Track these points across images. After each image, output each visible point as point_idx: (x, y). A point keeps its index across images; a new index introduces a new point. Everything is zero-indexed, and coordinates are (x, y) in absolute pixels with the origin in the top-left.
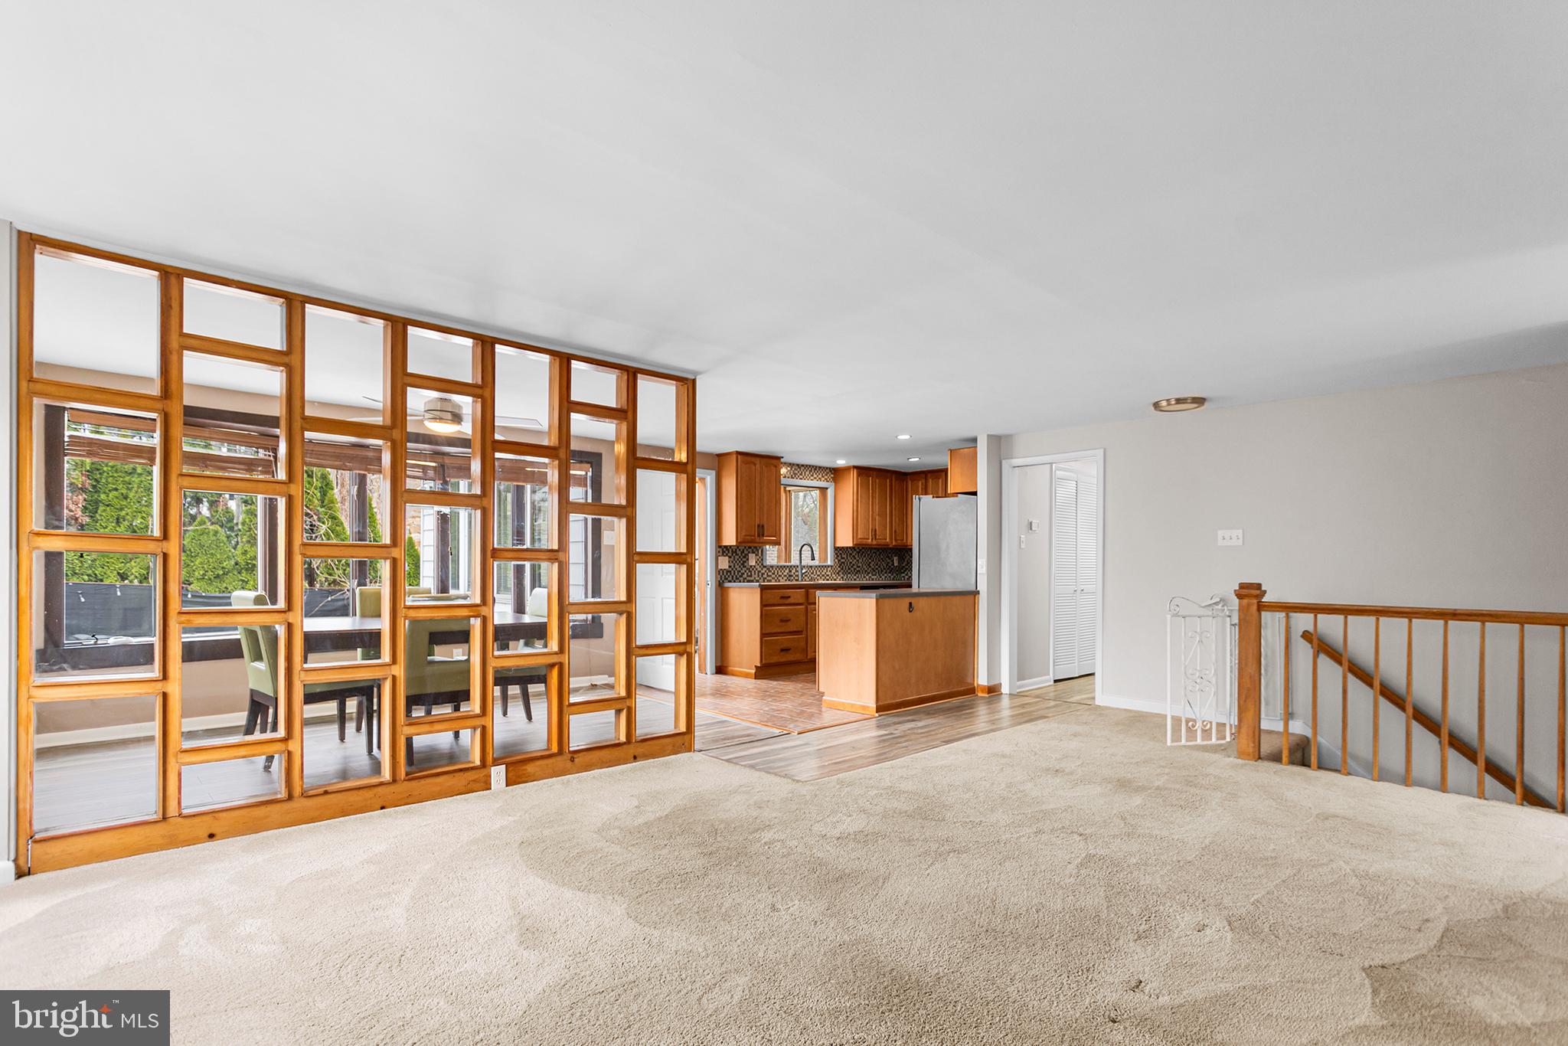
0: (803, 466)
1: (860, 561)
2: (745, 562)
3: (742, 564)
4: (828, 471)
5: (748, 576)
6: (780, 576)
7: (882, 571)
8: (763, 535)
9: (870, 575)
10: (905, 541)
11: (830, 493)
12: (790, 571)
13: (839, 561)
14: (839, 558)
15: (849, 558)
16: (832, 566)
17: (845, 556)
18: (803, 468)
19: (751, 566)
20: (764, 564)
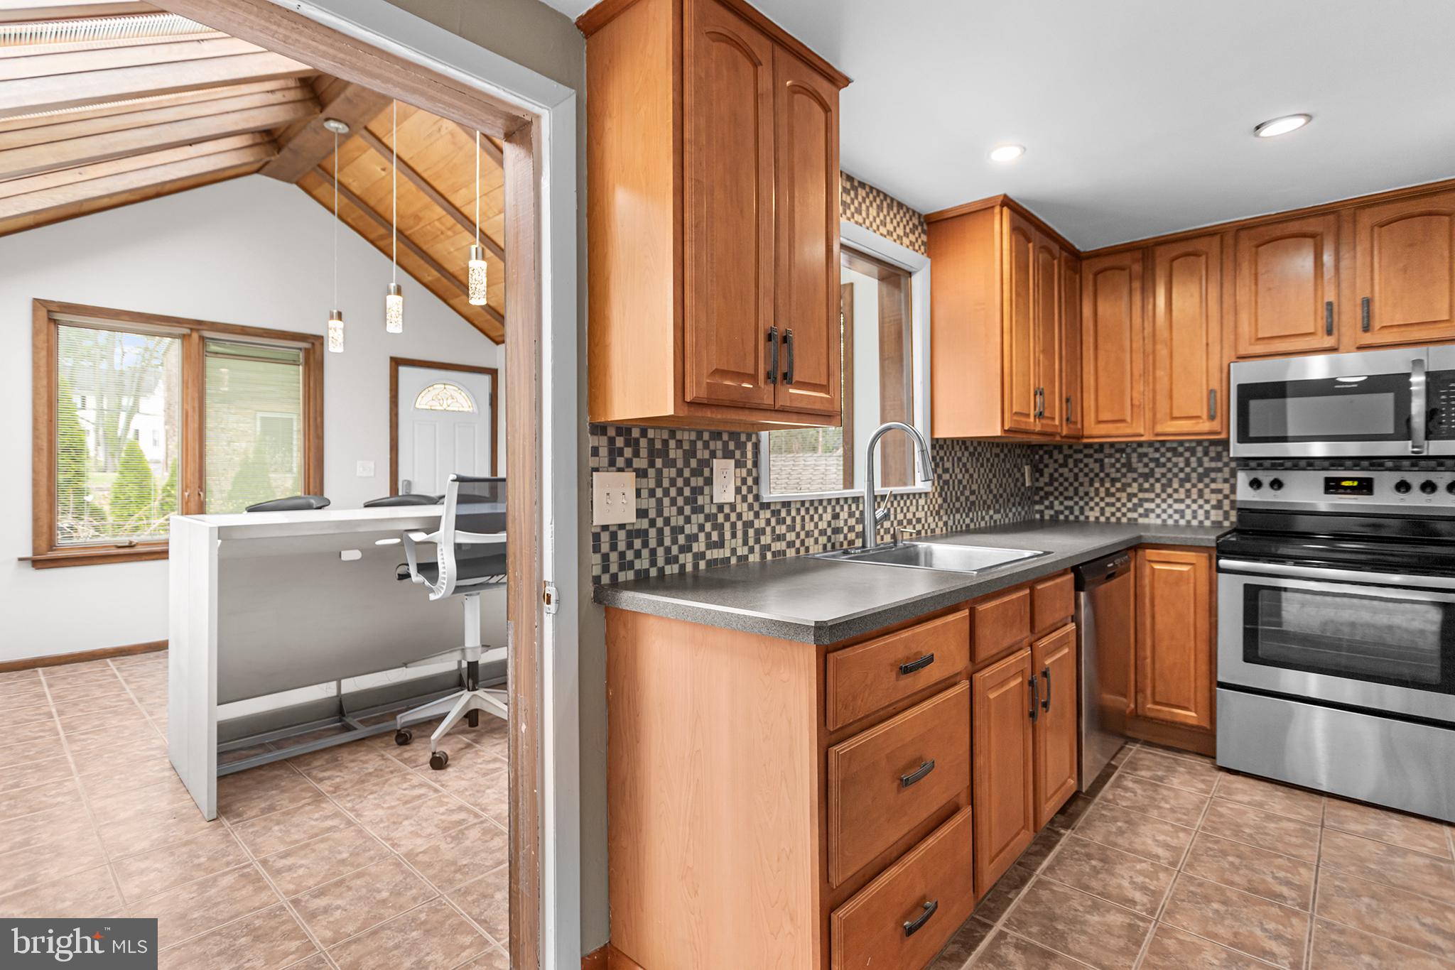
0: (862, 185)
1: (976, 476)
2: (697, 491)
3: (691, 501)
4: (915, 221)
5: (711, 545)
6: (808, 534)
7: (1009, 500)
8: (787, 378)
9: (991, 512)
10: (1079, 426)
11: (920, 285)
12: (836, 516)
13: (940, 477)
14: (940, 471)
15: (957, 470)
16: (926, 494)
17: (948, 465)
18: (862, 192)
19: (721, 507)
20: (766, 498)
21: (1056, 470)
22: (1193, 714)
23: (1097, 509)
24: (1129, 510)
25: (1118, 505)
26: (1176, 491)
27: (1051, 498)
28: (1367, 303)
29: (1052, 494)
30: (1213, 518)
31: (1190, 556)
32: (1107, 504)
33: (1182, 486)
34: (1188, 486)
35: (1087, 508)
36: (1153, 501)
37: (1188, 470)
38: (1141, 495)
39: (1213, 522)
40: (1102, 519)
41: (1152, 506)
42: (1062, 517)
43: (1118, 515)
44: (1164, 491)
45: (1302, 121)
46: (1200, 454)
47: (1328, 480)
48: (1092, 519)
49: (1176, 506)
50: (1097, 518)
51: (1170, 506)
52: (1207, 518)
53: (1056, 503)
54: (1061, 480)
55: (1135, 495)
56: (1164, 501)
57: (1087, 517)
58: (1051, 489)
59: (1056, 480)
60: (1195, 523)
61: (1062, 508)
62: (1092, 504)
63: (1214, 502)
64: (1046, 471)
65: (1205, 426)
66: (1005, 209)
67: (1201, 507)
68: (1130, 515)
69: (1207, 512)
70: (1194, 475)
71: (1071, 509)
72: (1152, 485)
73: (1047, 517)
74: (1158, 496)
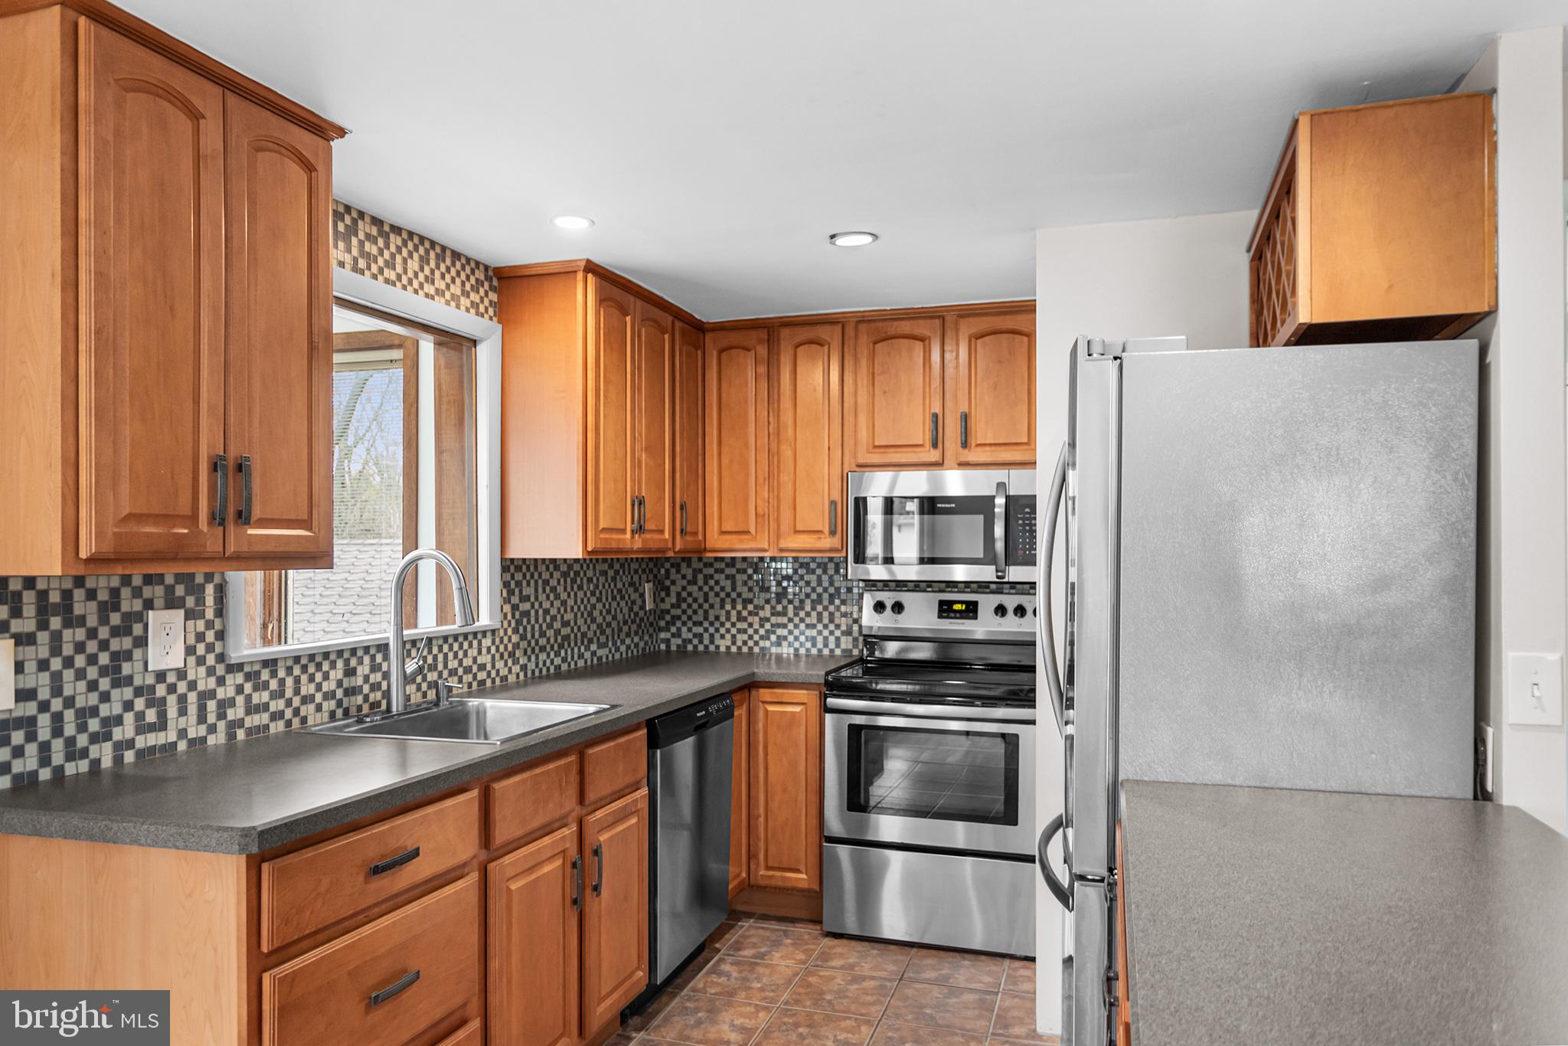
0: (397, 230)
1: (570, 602)
2: (119, 657)
3: (113, 671)
4: (480, 274)
5: (142, 728)
6: (306, 700)
7: (620, 630)
8: (243, 517)
9: (593, 647)
10: (700, 537)
11: (487, 360)
12: (350, 672)
13: (515, 608)
14: (515, 600)
15: (542, 597)
16: (493, 632)
17: (528, 591)
18: (395, 240)
19: (161, 676)
20: (235, 656)
21: (684, 588)
22: (804, 876)
23: (728, 636)
24: (762, 638)
25: (750, 631)
26: (808, 614)
27: (679, 624)
28: (965, 418)
29: (679, 618)
30: (843, 646)
31: (801, 694)
32: (739, 631)
33: (813, 609)
34: (820, 608)
35: (717, 636)
36: (785, 626)
37: (820, 590)
38: (774, 620)
39: (844, 651)
40: (734, 649)
41: (785, 632)
42: (690, 647)
43: (751, 643)
44: (796, 615)
45: (869, 239)
46: (831, 572)
47: (942, 603)
48: (723, 649)
49: (809, 633)
50: (728, 648)
51: (802, 633)
52: (838, 645)
53: (684, 629)
54: (690, 600)
55: (768, 620)
56: (796, 626)
57: (718, 647)
58: (678, 612)
59: (685, 600)
60: (826, 652)
61: (690, 636)
62: (722, 631)
63: (844, 628)
64: (673, 588)
65: (827, 542)
66: (590, 276)
67: (832, 633)
68: (762, 643)
69: (838, 639)
70: (826, 596)
71: (700, 636)
72: (785, 608)
73: (674, 648)
74: (790, 620)
